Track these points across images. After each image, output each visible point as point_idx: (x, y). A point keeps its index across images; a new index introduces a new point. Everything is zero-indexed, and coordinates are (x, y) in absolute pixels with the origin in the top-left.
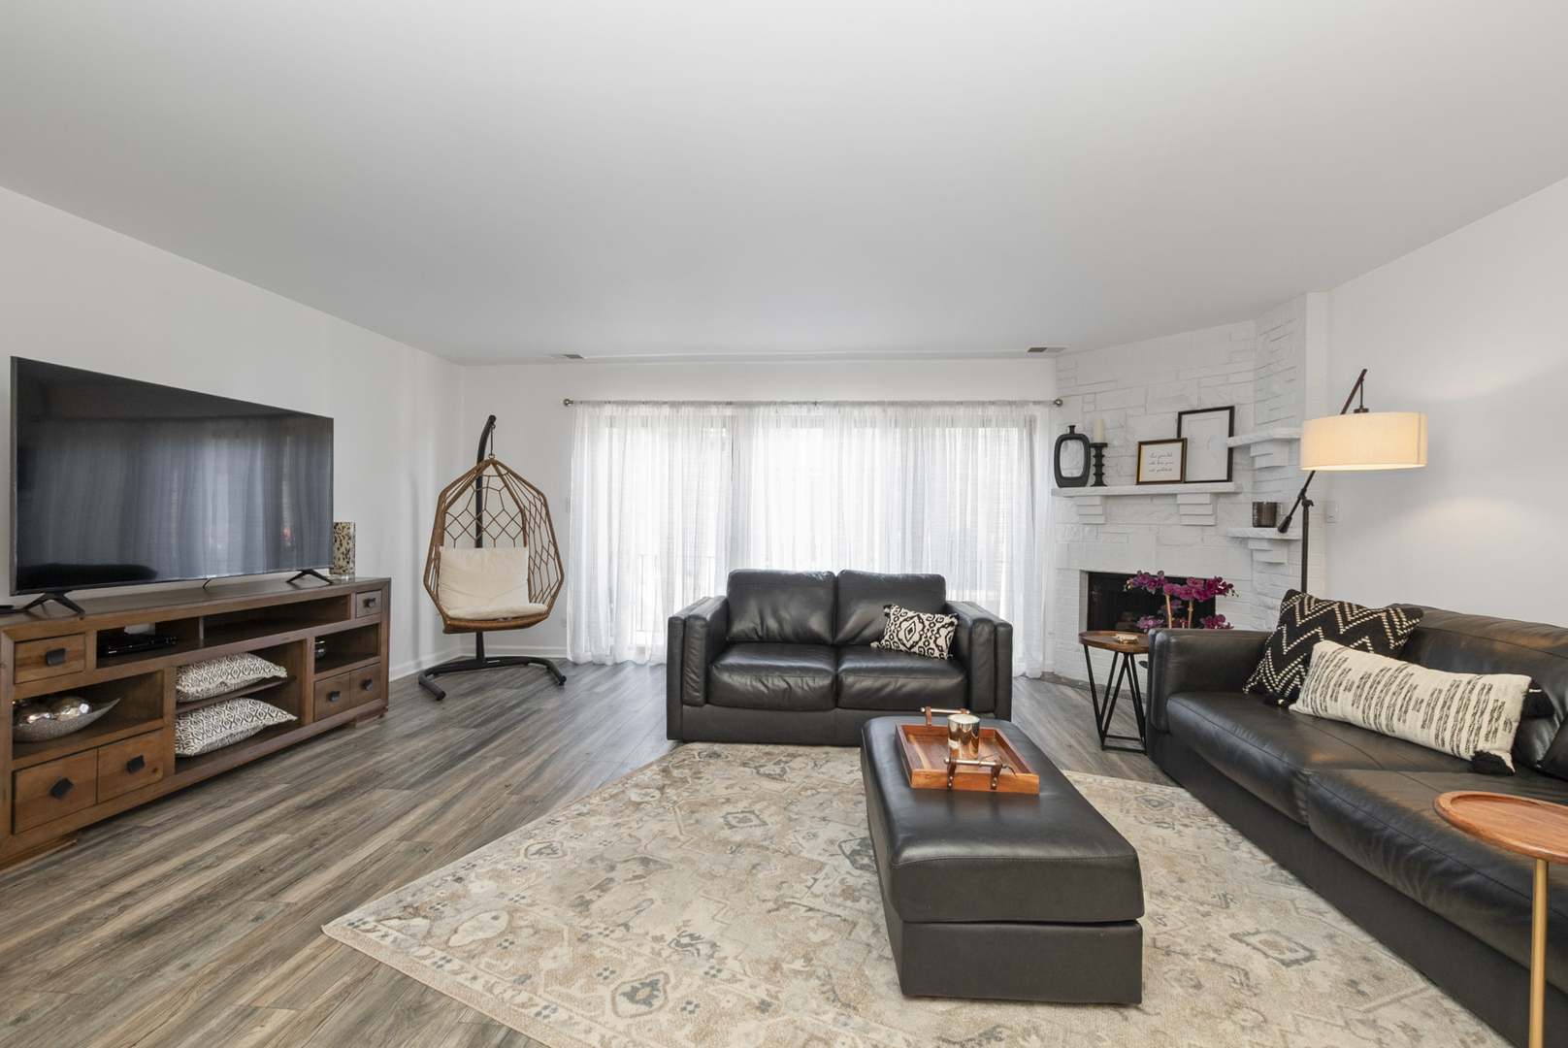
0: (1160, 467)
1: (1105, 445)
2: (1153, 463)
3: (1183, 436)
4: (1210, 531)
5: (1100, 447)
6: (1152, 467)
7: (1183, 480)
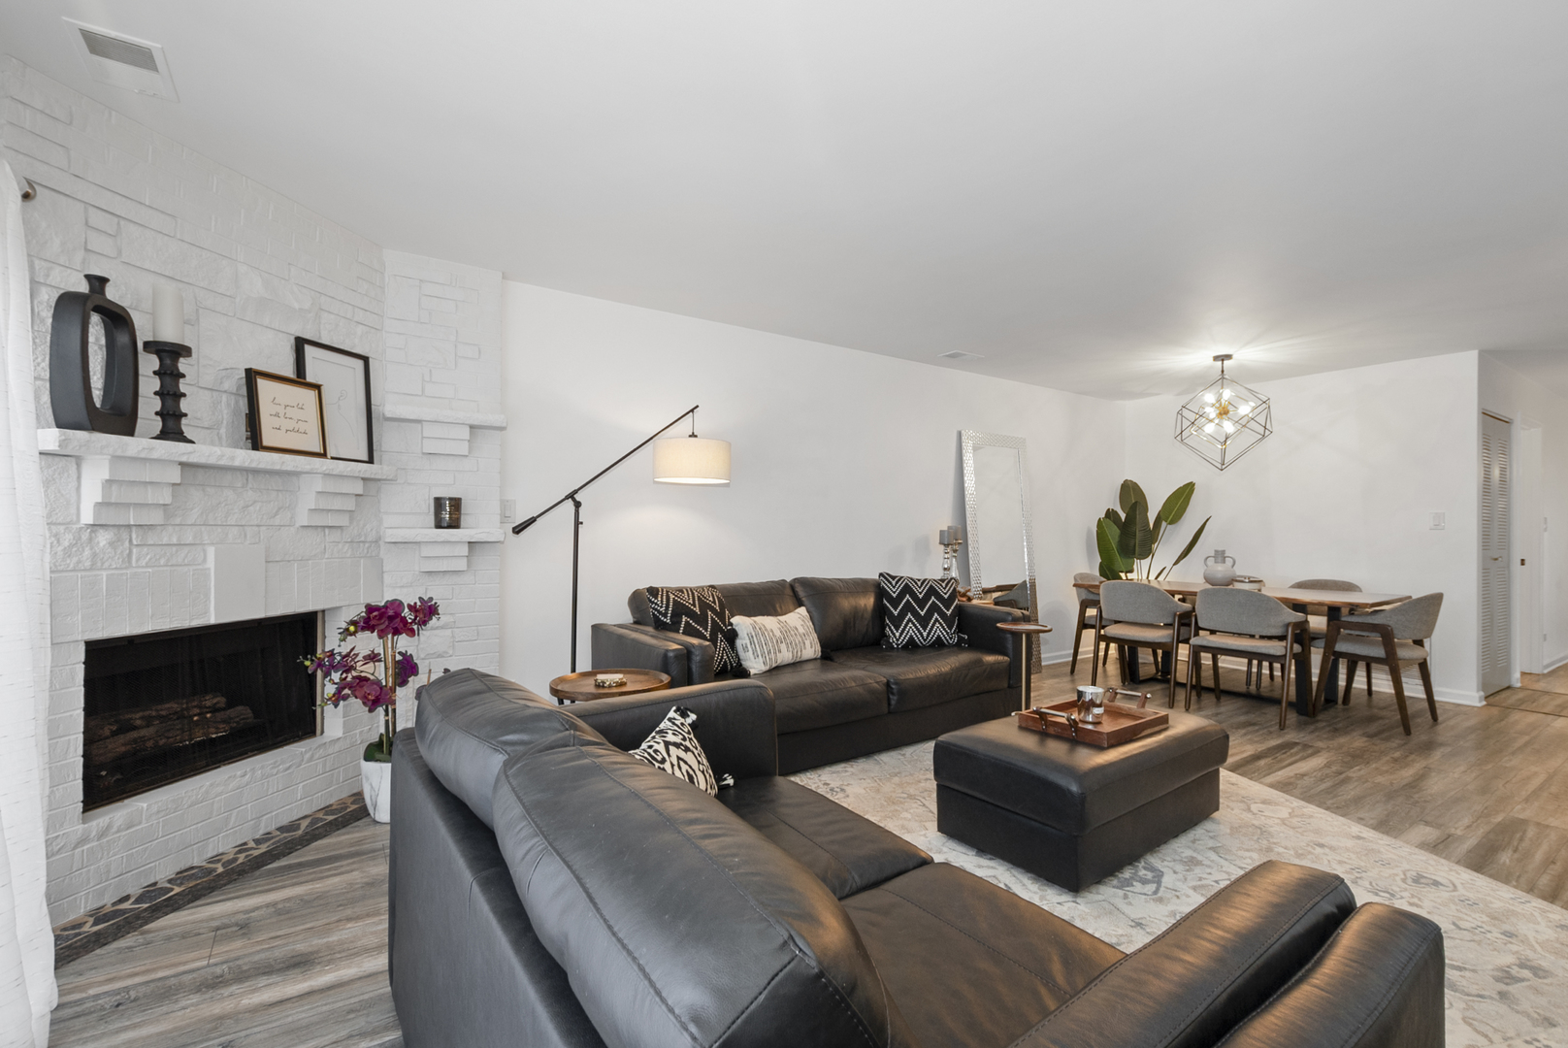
0: (291, 425)
1: (186, 351)
2: (277, 415)
3: (309, 379)
4: (335, 536)
5: (171, 354)
6: (276, 422)
7: (324, 455)
